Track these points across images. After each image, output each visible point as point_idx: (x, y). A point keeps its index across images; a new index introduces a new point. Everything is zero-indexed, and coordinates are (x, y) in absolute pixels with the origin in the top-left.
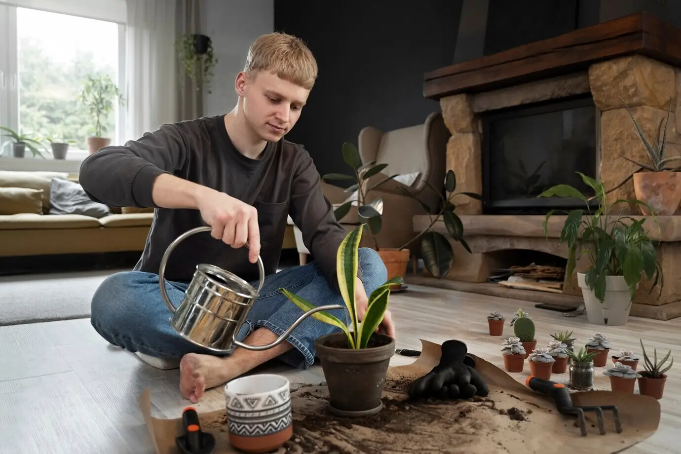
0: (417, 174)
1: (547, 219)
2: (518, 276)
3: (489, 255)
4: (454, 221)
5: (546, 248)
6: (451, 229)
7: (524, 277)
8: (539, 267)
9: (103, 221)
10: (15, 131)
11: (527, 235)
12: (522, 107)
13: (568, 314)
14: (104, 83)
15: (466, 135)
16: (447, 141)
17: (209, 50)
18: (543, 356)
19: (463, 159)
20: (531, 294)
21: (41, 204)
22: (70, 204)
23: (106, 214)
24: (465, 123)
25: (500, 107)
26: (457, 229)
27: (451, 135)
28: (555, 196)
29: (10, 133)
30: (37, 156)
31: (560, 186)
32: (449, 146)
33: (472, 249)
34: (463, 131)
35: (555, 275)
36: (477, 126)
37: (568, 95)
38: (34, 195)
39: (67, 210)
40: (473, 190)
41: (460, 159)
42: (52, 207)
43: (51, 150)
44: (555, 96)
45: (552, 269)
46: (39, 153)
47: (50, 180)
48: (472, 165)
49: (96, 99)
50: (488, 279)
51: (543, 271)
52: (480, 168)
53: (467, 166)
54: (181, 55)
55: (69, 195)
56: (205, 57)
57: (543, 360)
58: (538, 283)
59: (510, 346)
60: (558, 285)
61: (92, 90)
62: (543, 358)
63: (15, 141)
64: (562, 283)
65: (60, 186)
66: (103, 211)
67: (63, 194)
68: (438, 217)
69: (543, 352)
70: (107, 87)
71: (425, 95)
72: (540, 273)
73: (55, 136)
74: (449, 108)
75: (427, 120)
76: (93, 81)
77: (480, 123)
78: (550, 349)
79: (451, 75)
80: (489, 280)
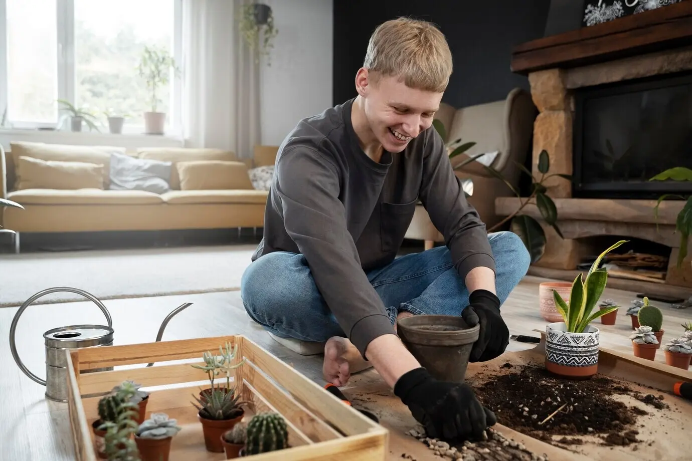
0: (495, 154)
1: (659, 203)
2: (613, 264)
3: (579, 241)
4: (547, 203)
5: (649, 235)
6: (544, 212)
7: (620, 266)
8: (638, 255)
9: (166, 197)
10: (72, 104)
11: (626, 221)
12: (624, 83)
13: (678, 305)
14: (160, 55)
15: (556, 113)
16: (534, 119)
17: (269, 20)
18: (681, 347)
19: (552, 138)
20: (631, 283)
21: (101, 180)
22: (131, 180)
23: (166, 191)
24: (557, 99)
25: (598, 82)
26: (551, 213)
27: (537, 112)
28: (669, 179)
29: (68, 107)
30: (94, 130)
31: (677, 169)
32: (537, 124)
33: (564, 234)
34: (553, 109)
35: (656, 264)
36: (569, 104)
37: (678, 70)
38: (95, 170)
39: (127, 185)
40: (564, 172)
41: (550, 139)
42: (111, 182)
43: (107, 124)
44: (663, 71)
45: (654, 258)
46: (96, 127)
47: (108, 155)
48: (563, 145)
49: (153, 72)
50: (577, 266)
51: (643, 259)
52: (571, 148)
53: (557, 146)
54: (241, 25)
55: (129, 170)
56: (265, 27)
57: (683, 350)
58: (635, 272)
59: (642, 335)
60: (659, 275)
61: (149, 62)
62: (682, 349)
63: (72, 114)
64: (665, 273)
65: (120, 161)
66: (162, 187)
67: (123, 169)
68: (529, 200)
69: (681, 343)
70: (164, 59)
71: (512, 69)
72: (640, 261)
73: (111, 110)
74: (539, 84)
75: (510, 96)
76: (149, 52)
77: (572, 101)
78: (686, 339)
79: (543, 48)
80: (579, 268)
